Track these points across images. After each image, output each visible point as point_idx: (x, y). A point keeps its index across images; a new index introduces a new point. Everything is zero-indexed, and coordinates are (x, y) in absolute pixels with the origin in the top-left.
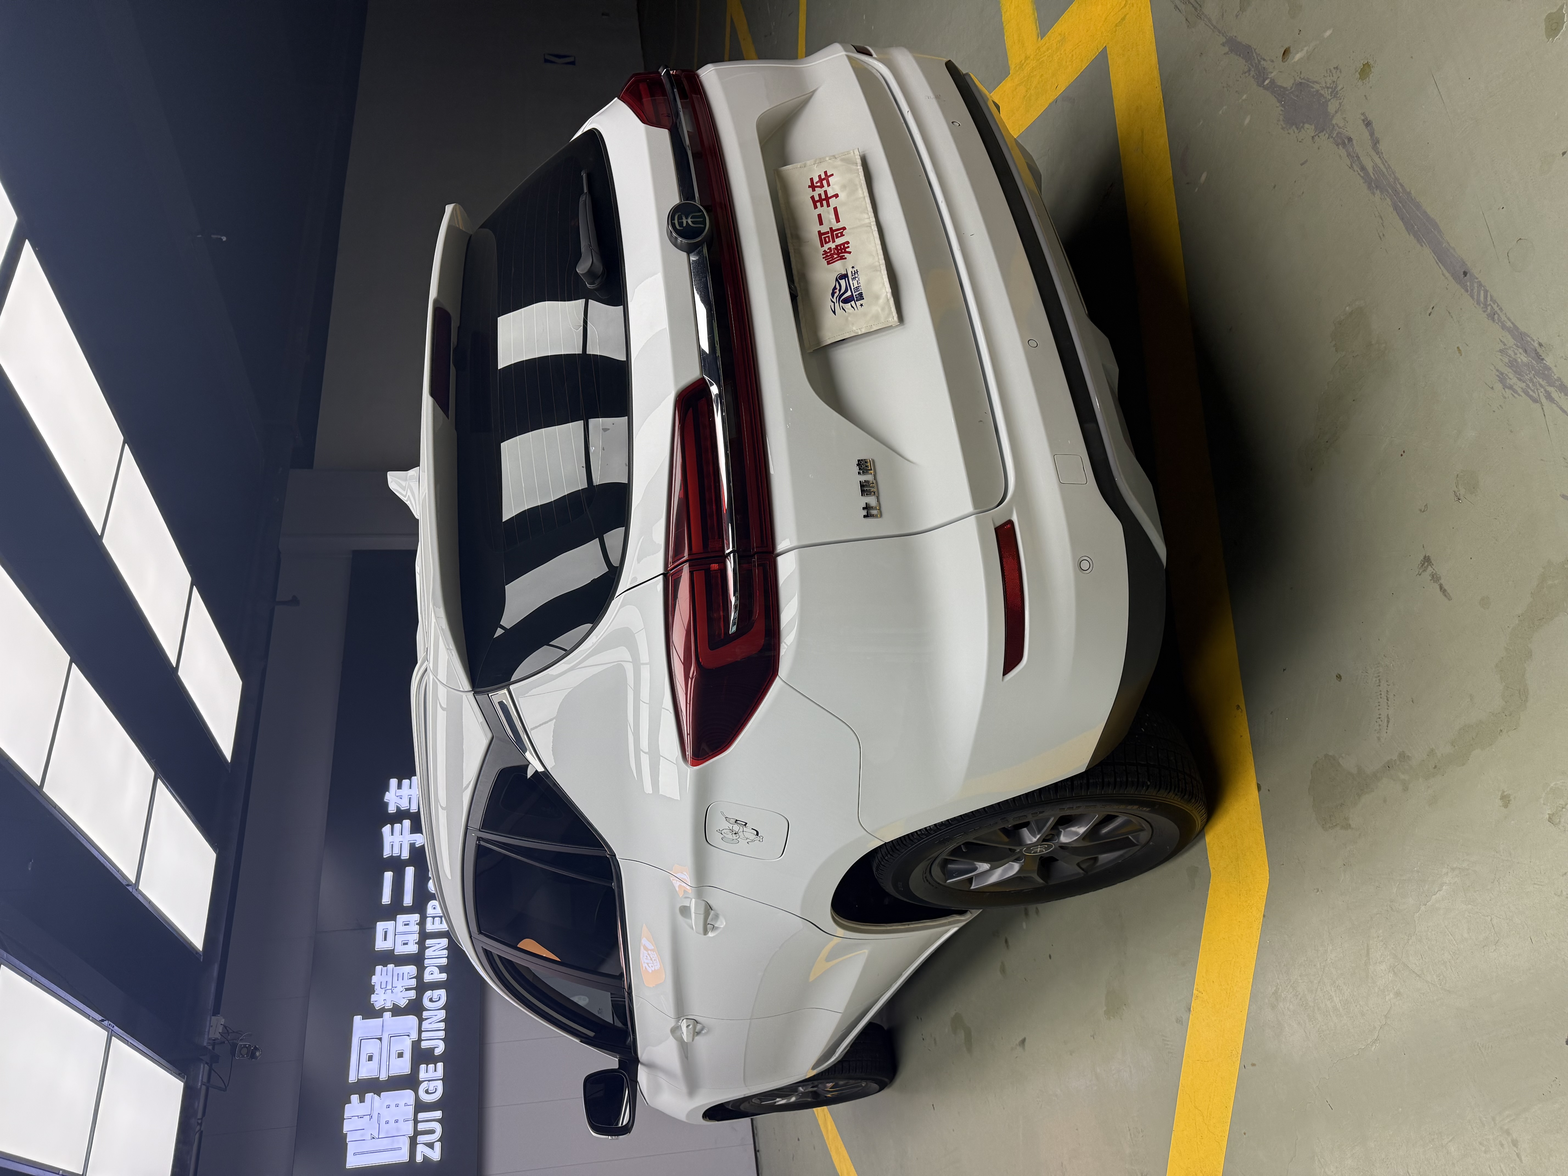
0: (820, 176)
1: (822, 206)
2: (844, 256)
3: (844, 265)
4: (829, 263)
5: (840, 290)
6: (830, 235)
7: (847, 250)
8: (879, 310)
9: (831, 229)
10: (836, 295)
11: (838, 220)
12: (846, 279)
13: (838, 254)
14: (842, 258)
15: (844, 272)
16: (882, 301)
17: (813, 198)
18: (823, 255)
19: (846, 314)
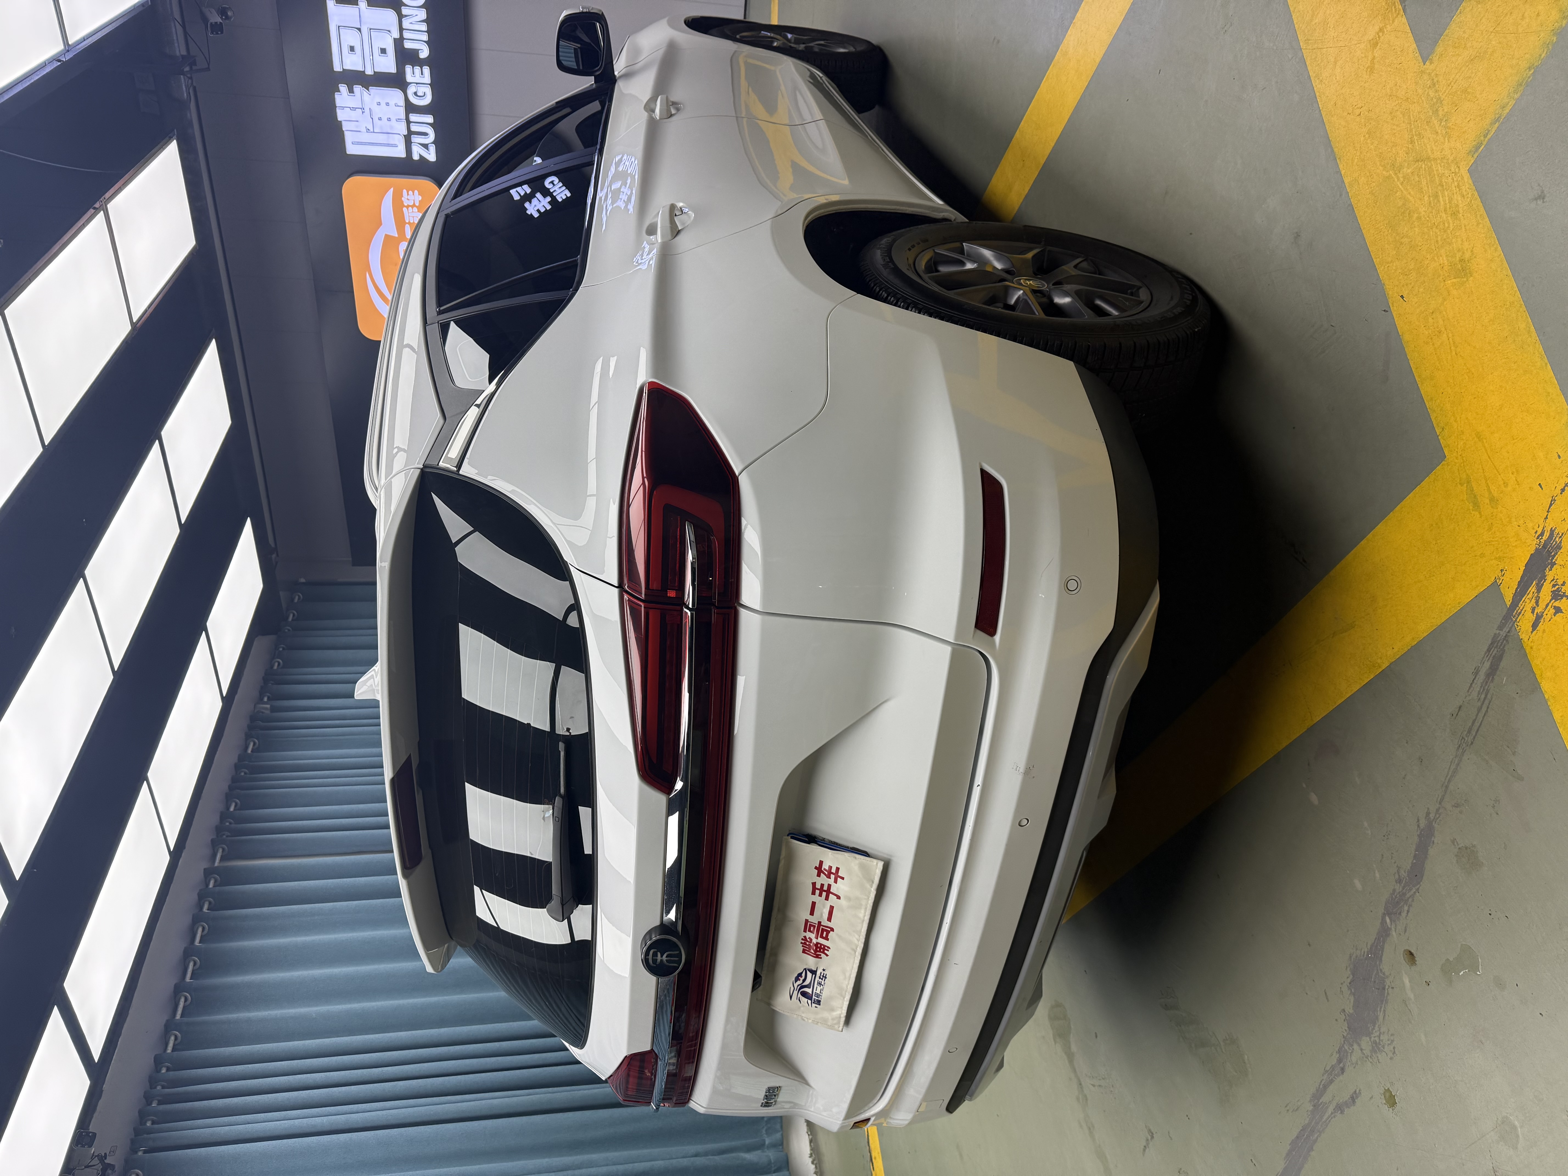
0: (830, 867)
1: (820, 895)
2: (820, 955)
3: (817, 963)
4: (804, 952)
5: (804, 981)
6: (817, 925)
7: (826, 952)
8: (830, 1018)
9: (820, 923)
10: (799, 982)
11: (829, 919)
12: (814, 975)
13: (816, 951)
14: (818, 957)
15: (814, 969)
16: (835, 1014)
17: (814, 884)
18: (802, 939)
19: (800, 1005)
